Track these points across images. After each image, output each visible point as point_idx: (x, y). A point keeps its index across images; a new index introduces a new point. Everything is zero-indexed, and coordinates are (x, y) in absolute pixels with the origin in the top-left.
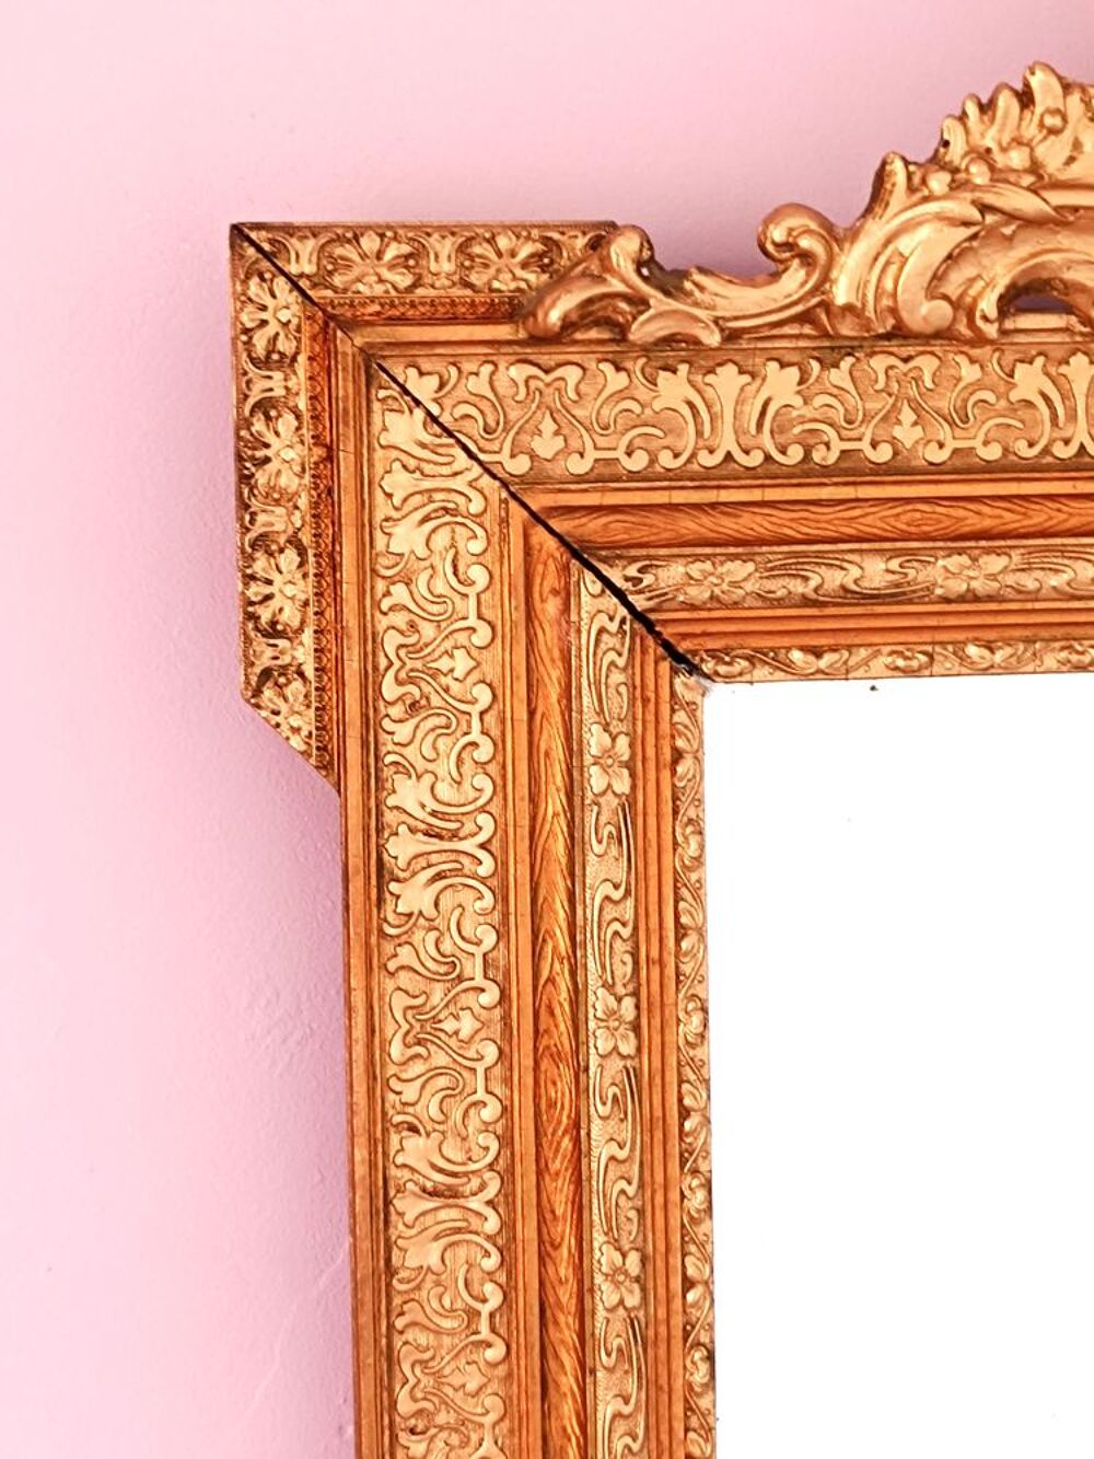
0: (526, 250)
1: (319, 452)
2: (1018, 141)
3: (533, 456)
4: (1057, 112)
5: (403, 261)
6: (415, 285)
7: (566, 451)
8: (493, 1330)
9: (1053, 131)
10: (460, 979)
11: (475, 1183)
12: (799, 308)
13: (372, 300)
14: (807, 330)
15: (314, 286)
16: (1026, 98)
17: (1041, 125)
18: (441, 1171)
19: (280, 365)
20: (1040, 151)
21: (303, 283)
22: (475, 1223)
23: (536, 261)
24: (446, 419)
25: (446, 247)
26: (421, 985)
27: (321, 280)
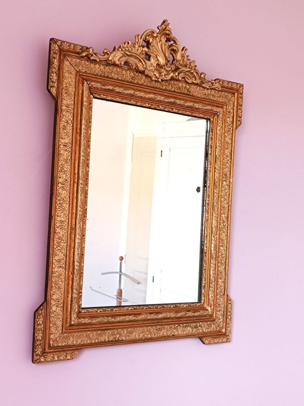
0: (80, 48)
1: (59, 64)
2: (127, 47)
3: (79, 69)
4: (131, 45)
5: (68, 46)
6: (69, 49)
7: (82, 69)
8: (69, 161)
9: (131, 47)
10: (68, 123)
11: (68, 145)
12: (106, 59)
13: (65, 49)
14: (106, 62)
15: (60, 46)
16: (128, 43)
17: (129, 46)
18: (65, 143)
19: (56, 54)
20: (129, 49)
21: (59, 46)
22: (68, 150)
23: (81, 49)
24: (71, 63)
25: (73, 45)
26: (64, 123)
27: (61, 46)
